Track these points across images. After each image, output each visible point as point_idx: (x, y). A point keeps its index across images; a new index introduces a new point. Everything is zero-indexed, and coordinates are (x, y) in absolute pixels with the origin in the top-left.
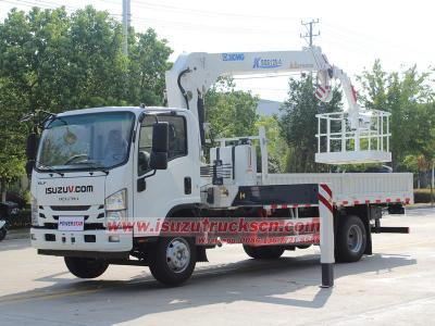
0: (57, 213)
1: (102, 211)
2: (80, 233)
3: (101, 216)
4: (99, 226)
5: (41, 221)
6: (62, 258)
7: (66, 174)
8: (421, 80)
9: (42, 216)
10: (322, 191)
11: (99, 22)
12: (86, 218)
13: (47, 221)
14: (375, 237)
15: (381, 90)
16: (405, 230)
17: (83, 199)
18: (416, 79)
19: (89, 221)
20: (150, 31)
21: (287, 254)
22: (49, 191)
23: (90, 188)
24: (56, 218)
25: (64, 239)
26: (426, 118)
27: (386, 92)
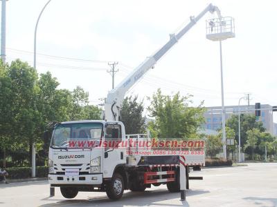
0: (64, 167)
1: (89, 166)
2: (77, 176)
3: (88, 168)
4: (87, 173)
5: (55, 171)
6: (59, 188)
7: (69, 150)
8: (182, 101)
9: (55, 168)
10: (181, 159)
11: (23, 67)
12: (80, 169)
13: (58, 171)
14: (190, 181)
15: (161, 105)
16: (201, 178)
17: (78, 161)
18: (180, 99)
19: (81, 171)
20: (48, 73)
21: (147, 189)
22: (60, 157)
23: (83, 156)
24: (64, 169)
25: (68, 179)
26: (184, 121)
27: (164, 106)
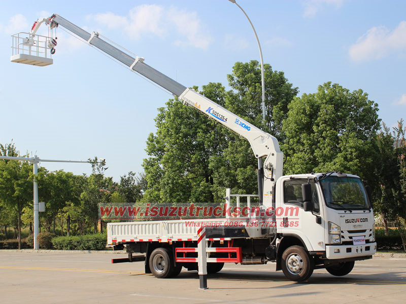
0: (351, 235)
1: (372, 232)
2: (364, 245)
3: (370, 235)
4: (370, 241)
9: (343, 237)
13: (345, 240)
19: (366, 238)
22: (347, 221)
23: (366, 220)
24: (351, 238)
25: (357, 250)
